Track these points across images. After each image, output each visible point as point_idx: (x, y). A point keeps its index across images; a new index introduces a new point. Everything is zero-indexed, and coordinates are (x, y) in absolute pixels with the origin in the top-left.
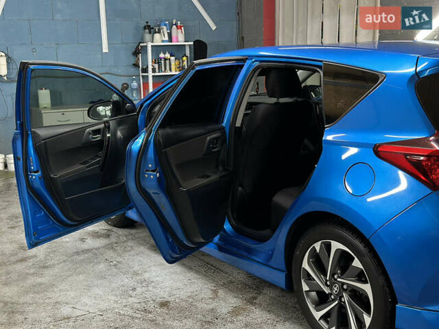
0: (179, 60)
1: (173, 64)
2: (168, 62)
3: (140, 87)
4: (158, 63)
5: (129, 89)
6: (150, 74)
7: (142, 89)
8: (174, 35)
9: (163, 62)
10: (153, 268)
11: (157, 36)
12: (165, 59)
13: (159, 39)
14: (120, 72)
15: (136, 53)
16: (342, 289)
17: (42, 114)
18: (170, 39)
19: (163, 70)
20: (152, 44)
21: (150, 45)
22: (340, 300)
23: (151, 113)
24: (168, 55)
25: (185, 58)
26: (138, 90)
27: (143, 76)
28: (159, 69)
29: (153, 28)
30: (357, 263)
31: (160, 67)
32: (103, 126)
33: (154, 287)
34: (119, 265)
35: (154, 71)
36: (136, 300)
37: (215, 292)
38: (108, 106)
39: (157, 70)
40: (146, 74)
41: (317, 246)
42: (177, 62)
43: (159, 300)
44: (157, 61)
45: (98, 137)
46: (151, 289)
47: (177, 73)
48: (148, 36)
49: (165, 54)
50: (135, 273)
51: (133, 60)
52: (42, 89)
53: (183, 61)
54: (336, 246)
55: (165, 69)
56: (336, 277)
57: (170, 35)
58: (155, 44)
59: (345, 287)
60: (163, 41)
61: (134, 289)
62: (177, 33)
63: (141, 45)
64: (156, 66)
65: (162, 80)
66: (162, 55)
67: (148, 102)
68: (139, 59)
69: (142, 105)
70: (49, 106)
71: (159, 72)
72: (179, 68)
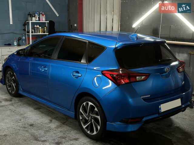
0: (43, 28)
1: (40, 30)
2: (38, 29)
4: (34, 29)
5: (21, 40)
6: (31, 34)
7: (27, 40)
8: (41, 18)
9: (36, 29)
10: (28, 112)
11: (34, 18)
12: (37, 28)
13: (34, 20)
14: (17, 33)
15: (25, 25)
16: (92, 118)
18: (39, 20)
20: (31, 22)
21: (30, 22)
22: (91, 121)
24: (38, 26)
25: (45, 28)
26: (25, 40)
27: (27, 34)
29: (32, 15)
30: (96, 109)
31: (35, 31)
33: (28, 119)
34: (15, 111)
36: (21, 124)
37: (51, 121)
39: (33, 32)
40: (29, 34)
41: (85, 104)
42: (42, 29)
43: (30, 124)
44: (33, 28)
46: (27, 120)
47: (42, 34)
48: (29, 18)
49: (37, 25)
50: (21, 114)
51: (23, 28)
53: (45, 29)
54: (90, 103)
55: (37, 32)
56: (90, 114)
57: (39, 18)
58: (33, 22)
59: (93, 117)
60: (36, 21)
61: (20, 120)
62: (42, 17)
63: (27, 21)
64: (33, 30)
66: (36, 26)
68: (26, 27)
71: (34, 33)
72: (43, 31)
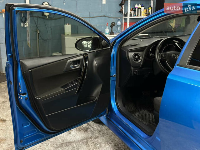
1: (142, 11)
2: (139, 10)
3: (122, 25)
4: (134, 11)
5: (116, 25)
6: (129, 17)
7: (123, 26)
9: (137, 10)
14: (112, 15)
15: (121, 5)
17: (65, 38)
19: (136, 15)
23: (121, 47)
24: (140, 6)
25: (150, 8)
26: (121, 26)
27: (124, 18)
28: (134, 14)
31: (135, 13)
32: (82, 57)
35: (131, 15)
38: (89, 41)
40: (126, 17)
42: (145, 10)
44: (133, 9)
45: (78, 66)
47: (145, 17)
49: (138, 5)
51: (119, 9)
52: (67, 24)
53: (149, 10)
55: (138, 14)
65: (136, 21)
66: (136, 6)
67: (120, 39)
68: (123, 8)
69: (115, 41)
70: (70, 34)
71: (134, 16)
